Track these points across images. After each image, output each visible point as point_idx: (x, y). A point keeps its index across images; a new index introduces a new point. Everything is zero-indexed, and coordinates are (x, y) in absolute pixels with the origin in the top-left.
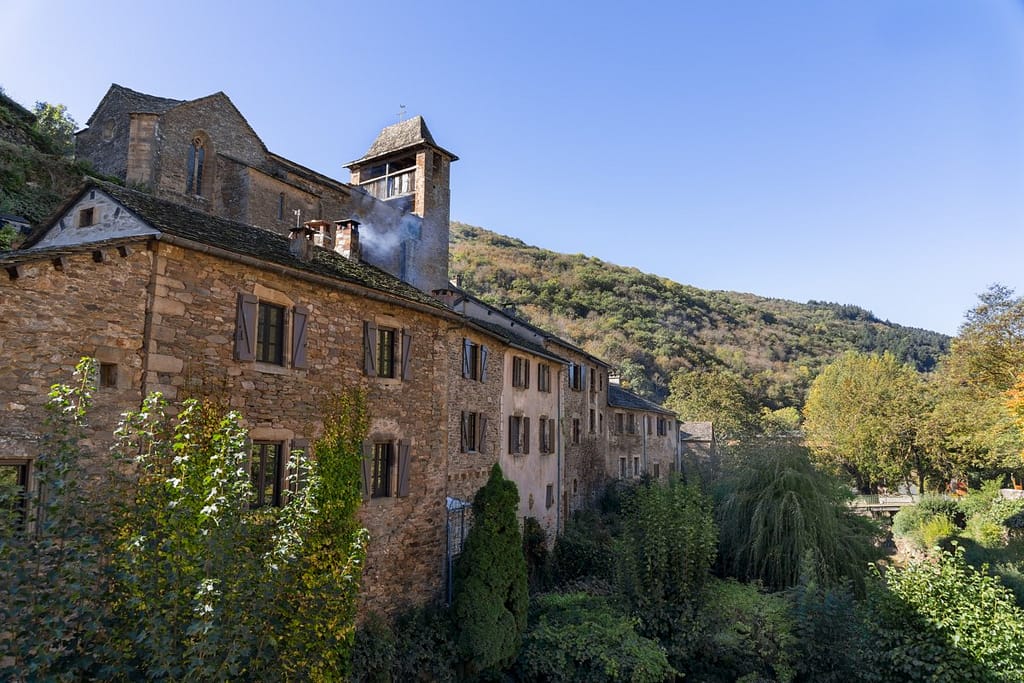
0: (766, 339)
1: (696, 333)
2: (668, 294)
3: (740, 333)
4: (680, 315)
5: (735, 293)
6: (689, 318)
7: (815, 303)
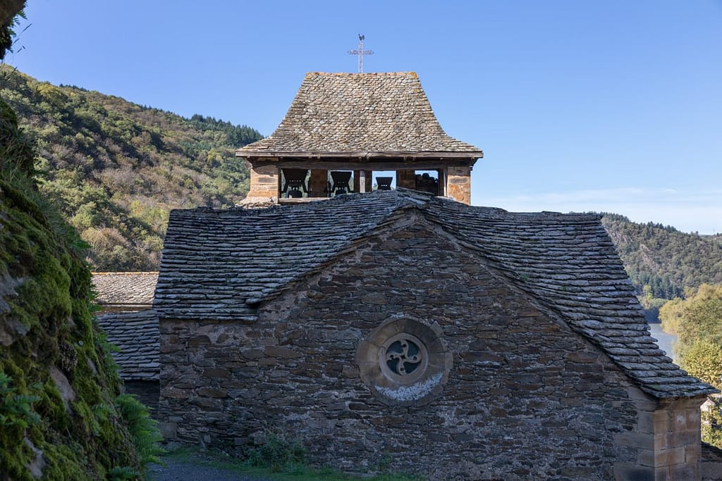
0: (182, 185)
1: (96, 174)
2: (44, 106)
3: (150, 174)
4: (69, 144)
5: (98, 94)
6: (81, 148)
7: (201, 119)
